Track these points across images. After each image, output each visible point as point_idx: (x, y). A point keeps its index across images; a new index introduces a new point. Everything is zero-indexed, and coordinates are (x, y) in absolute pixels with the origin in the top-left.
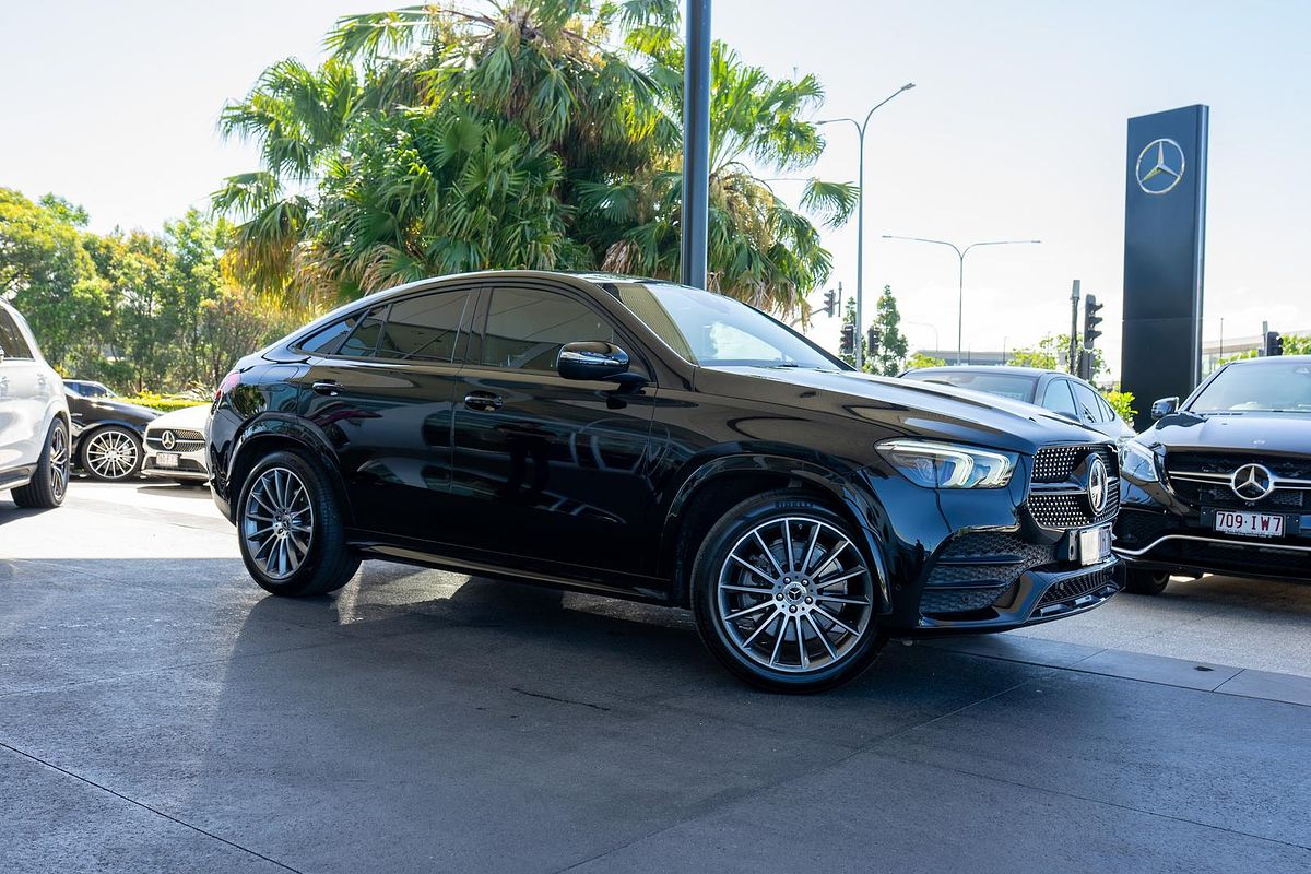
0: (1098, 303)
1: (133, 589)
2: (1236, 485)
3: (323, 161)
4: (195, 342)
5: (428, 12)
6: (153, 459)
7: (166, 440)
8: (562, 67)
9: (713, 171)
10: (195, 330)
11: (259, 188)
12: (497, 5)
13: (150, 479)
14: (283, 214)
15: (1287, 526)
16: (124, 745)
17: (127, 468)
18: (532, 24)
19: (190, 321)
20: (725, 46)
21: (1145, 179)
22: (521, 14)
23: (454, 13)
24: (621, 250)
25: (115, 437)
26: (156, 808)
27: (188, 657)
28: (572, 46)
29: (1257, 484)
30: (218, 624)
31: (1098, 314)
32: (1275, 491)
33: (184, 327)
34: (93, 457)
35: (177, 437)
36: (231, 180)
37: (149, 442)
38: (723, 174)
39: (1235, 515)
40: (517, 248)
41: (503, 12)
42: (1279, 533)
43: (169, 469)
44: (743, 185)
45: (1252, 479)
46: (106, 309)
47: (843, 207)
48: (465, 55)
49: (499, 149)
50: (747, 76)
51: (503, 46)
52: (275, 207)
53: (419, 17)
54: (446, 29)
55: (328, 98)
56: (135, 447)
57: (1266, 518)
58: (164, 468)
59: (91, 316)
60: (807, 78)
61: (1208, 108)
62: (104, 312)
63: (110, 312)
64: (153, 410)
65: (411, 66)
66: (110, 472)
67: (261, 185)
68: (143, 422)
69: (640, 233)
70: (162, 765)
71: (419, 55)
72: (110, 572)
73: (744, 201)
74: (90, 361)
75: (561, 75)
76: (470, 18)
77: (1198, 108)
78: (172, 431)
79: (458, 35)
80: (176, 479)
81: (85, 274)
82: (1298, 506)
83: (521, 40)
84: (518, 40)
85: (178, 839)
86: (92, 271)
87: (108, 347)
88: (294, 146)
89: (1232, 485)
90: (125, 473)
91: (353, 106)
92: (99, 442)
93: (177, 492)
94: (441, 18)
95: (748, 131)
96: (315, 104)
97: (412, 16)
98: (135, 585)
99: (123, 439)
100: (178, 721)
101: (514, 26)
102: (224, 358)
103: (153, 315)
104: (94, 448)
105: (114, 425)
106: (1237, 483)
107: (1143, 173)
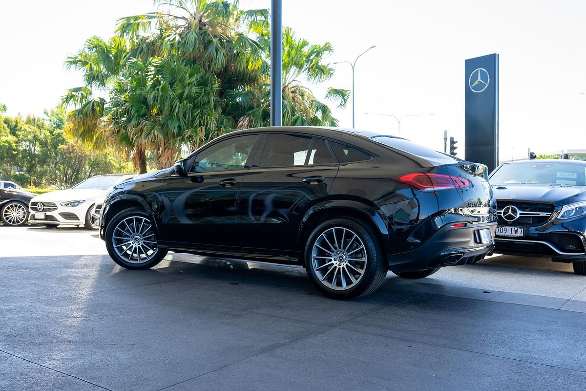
0: (455, 141)
1: (20, 270)
2: (504, 215)
3: (112, 81)
4: (56, 164)
5: (158, 15)
6: (33, 215)
7: (39, 207)
8: (218, 39)
9: (286, 84)
10: (56, 159)
11: (82, 94)
12: (189, 12)
13: (33, 225)
14: (93, 106)
15: (525, 232)
16: (10, 333)
17: (22, 220)
18: (205, 20)
19: (54, 155)
20: (291, 29)
21: (473, 85)
22: (199, 16)
23: (169, 15)
24: (245, 119)
25: (16, 206)
26: (23, 357)
27: (42, 297)
28: (222, 30)
29: (513, 214)
30: (58, 284)
31: (455, 145)
32: (520, 217)
33: (51, 158)
34: (6, 215)
35: (44, 205)
36: (70, 91)
37: (32, 208)
38: (290, 86)
39: (503, 228)
40: (198, 119)
41: (191, 15)
42: (522, 235)
43: (41, 220)
44: (299, 91)
45: (510, 212)
46: (15, 150)
47: (344, 99)
48: (176, 34)
49: (191, 76)
50: (301, 43)
51: (192, 29)
52: (89, 102)
53: (154, 17)
54: (166, 22)
55: (113, 53)
56: (25, 211)
57: (516, 228)
58: (39, 220)
59: (7, 153)
60: (327, 43)
61: (498, 55)
62: (14, 152)
63: (16, 152)
64: (34, 194)
65: (150, 39)
66: (14, 222)
67: (83, 92)
68: (28, 199)
69: (254, 112)
70: (27, 340)
71: (154, 34)
72: (11, 263)
73: (300, 97)
74: (7, 174)
75: (218, 42)
76: (177, 17)
77: (494, 55)
78: (42, 202)
79: (171, 25)
80: (44, 224)
81: (5, 134)
82: (530, 224)
83: (200, 27)
84: (198, 27)
85: (32, 369)
86: (8, 133)
87: (15, 167)
88: (98, 75)
89: (502, 215)
90: (21, 223)
91: (125, 57)
92: (8, 208)
93: (45, 230)
94: (163, 17)
95: (301, 67)
96: (108, 56)
97: (150, 17)
98: (22, 269)
99: (20, 207)
100: (36, 323)
101: (197, 21)
102: (69, 172)
103: (36, 153)
104: (6, 211)
105: (15, 201)
106: (505, 214)
107: (472, 83)
